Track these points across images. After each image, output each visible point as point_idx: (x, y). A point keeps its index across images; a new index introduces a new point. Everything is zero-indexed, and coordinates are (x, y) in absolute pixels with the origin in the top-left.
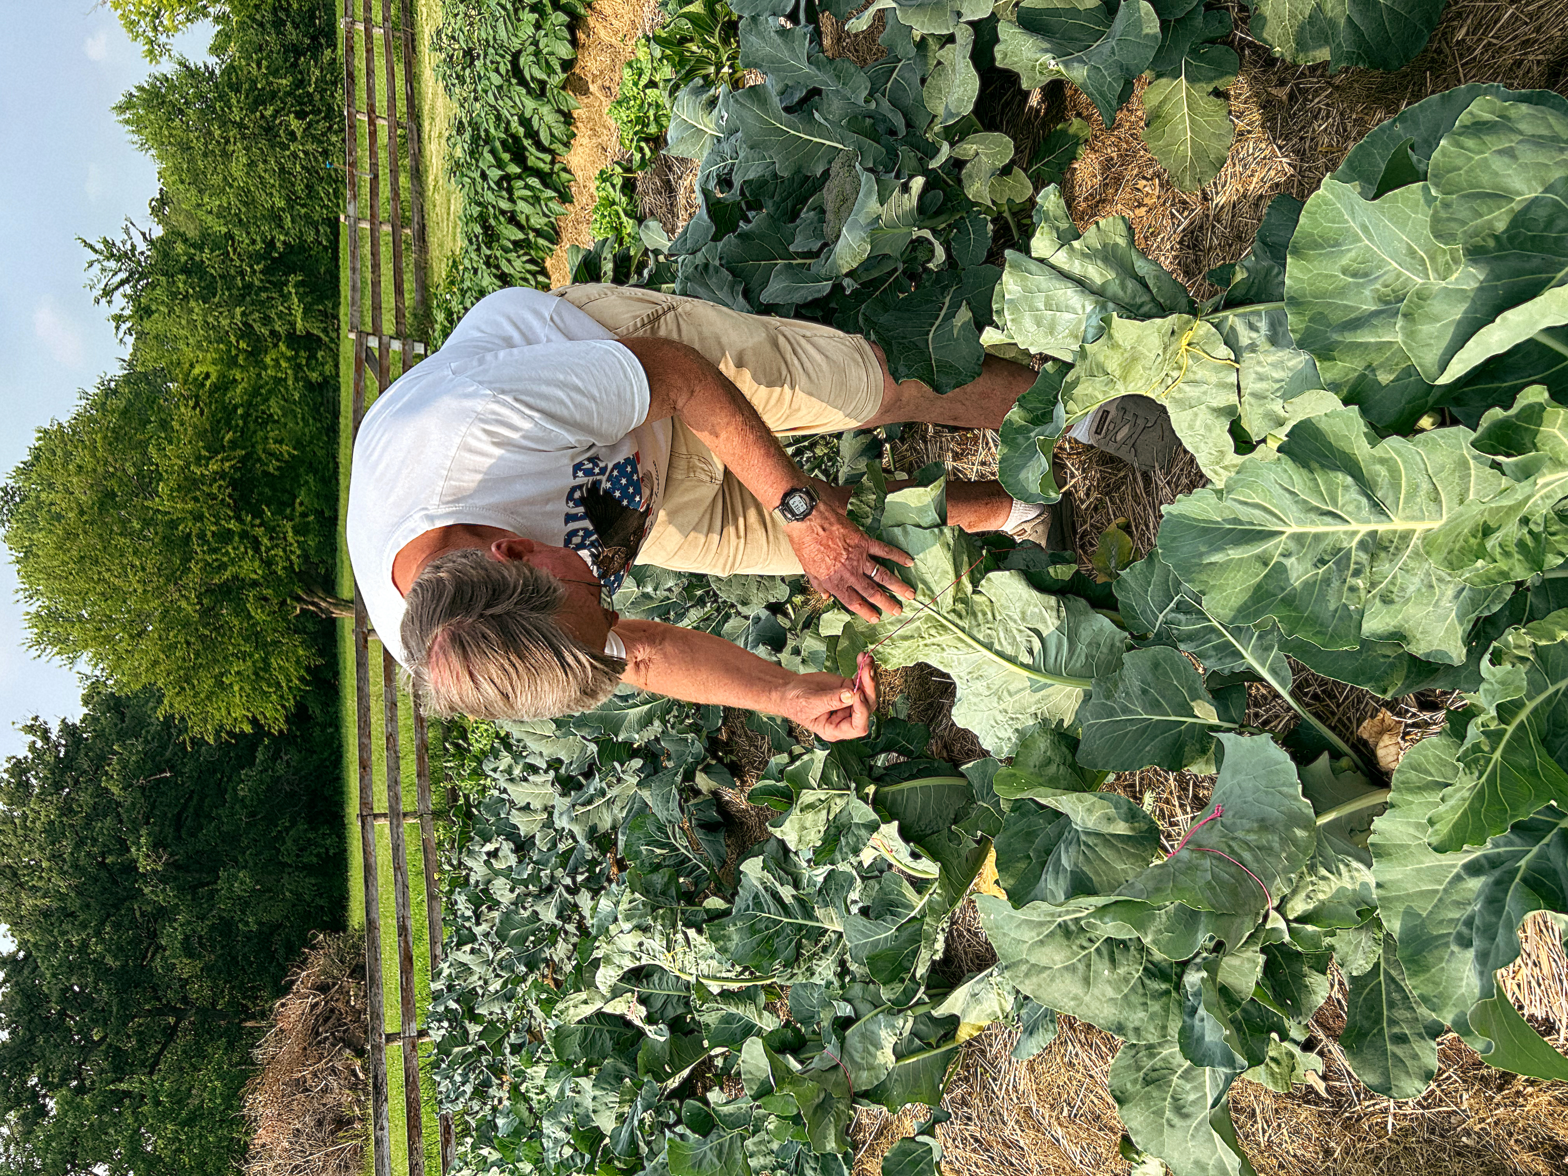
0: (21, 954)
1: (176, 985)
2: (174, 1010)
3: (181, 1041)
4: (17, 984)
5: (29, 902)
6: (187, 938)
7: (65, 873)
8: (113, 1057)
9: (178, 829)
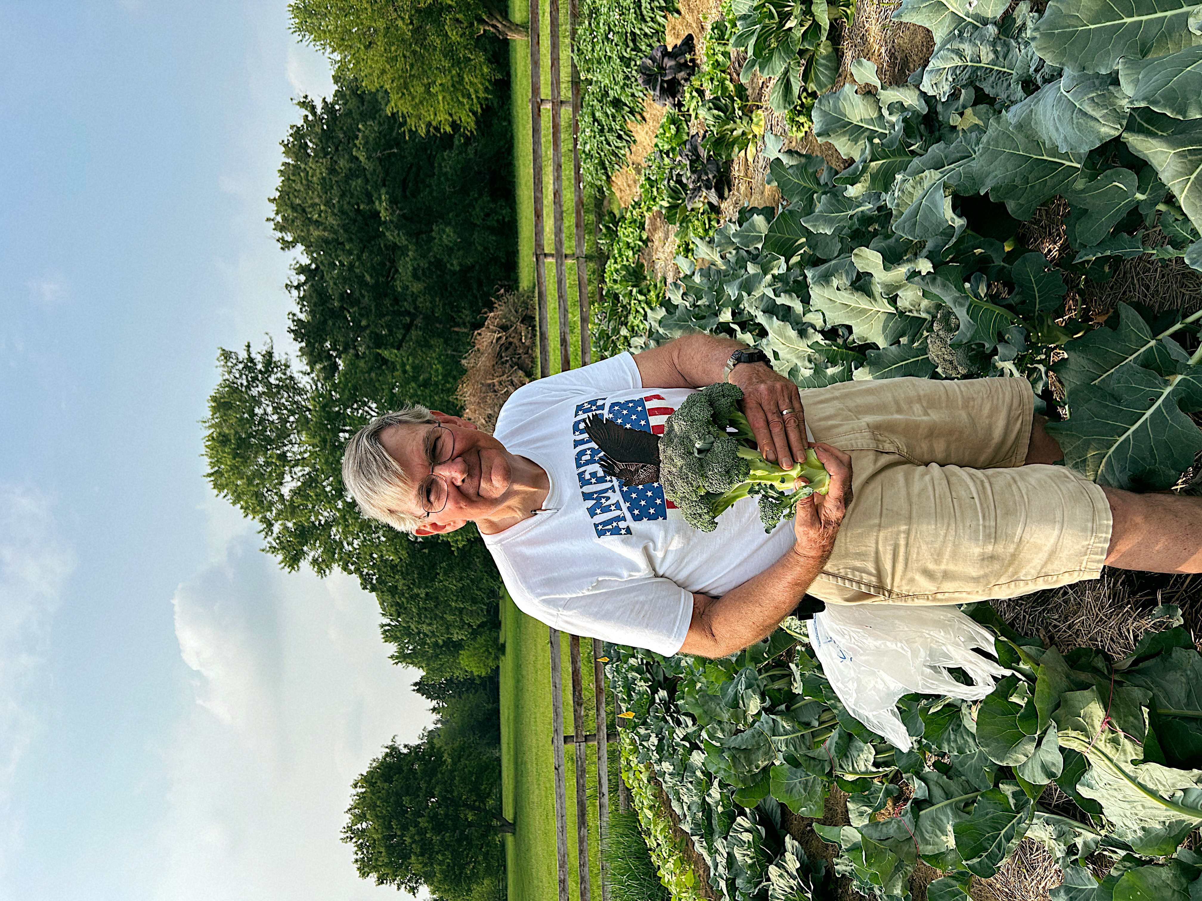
0: (313, 266)
1: (410, 299)
2: (409, 313)
3: (414, 334)
4: (312, 285)
5: (316, 233)
6: (415, 269)
7: (336, 215)
8: (375, 339)
9: (404, 191)
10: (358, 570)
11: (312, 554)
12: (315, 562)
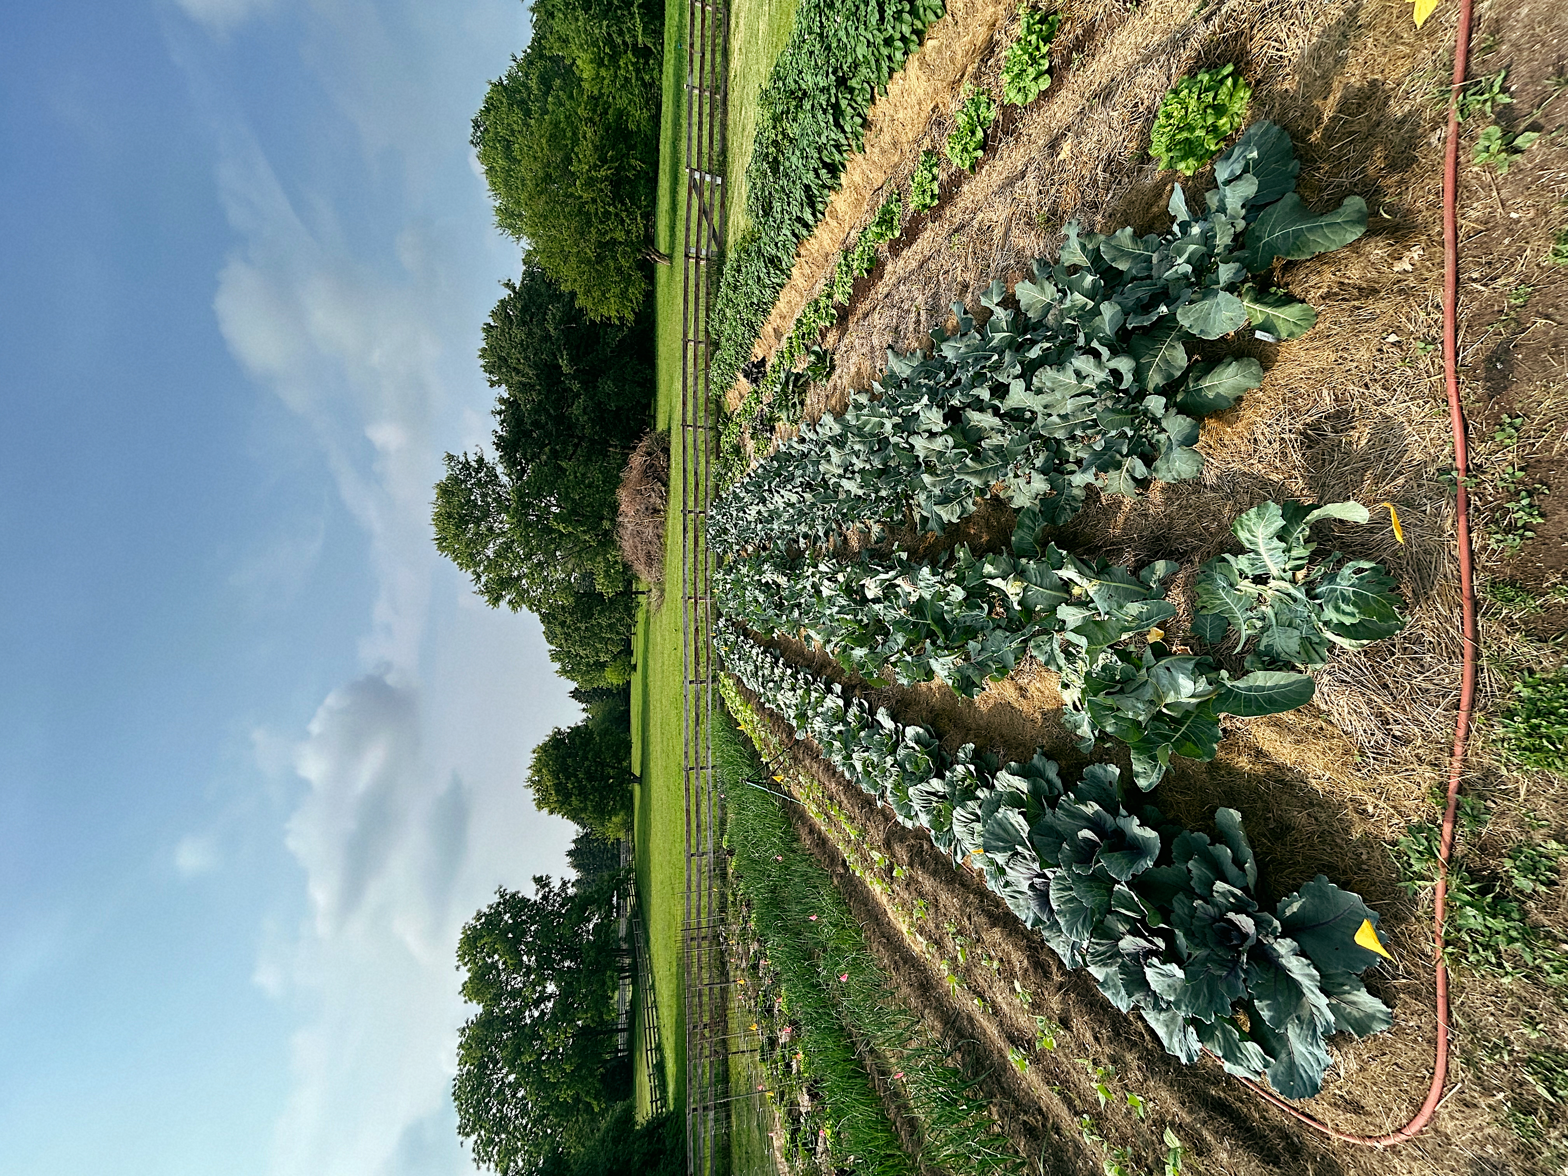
0: (511, 400)
3: (581, 451)
4: (510, 413)
5: (516, 378)
6: (584, 407)
7: (531, 366)
10: (538, 610)
11: (508, 597)
12: (510, 602)
